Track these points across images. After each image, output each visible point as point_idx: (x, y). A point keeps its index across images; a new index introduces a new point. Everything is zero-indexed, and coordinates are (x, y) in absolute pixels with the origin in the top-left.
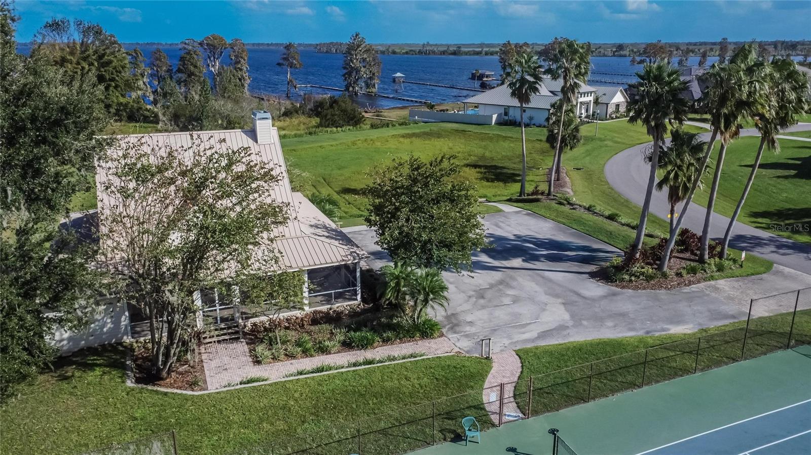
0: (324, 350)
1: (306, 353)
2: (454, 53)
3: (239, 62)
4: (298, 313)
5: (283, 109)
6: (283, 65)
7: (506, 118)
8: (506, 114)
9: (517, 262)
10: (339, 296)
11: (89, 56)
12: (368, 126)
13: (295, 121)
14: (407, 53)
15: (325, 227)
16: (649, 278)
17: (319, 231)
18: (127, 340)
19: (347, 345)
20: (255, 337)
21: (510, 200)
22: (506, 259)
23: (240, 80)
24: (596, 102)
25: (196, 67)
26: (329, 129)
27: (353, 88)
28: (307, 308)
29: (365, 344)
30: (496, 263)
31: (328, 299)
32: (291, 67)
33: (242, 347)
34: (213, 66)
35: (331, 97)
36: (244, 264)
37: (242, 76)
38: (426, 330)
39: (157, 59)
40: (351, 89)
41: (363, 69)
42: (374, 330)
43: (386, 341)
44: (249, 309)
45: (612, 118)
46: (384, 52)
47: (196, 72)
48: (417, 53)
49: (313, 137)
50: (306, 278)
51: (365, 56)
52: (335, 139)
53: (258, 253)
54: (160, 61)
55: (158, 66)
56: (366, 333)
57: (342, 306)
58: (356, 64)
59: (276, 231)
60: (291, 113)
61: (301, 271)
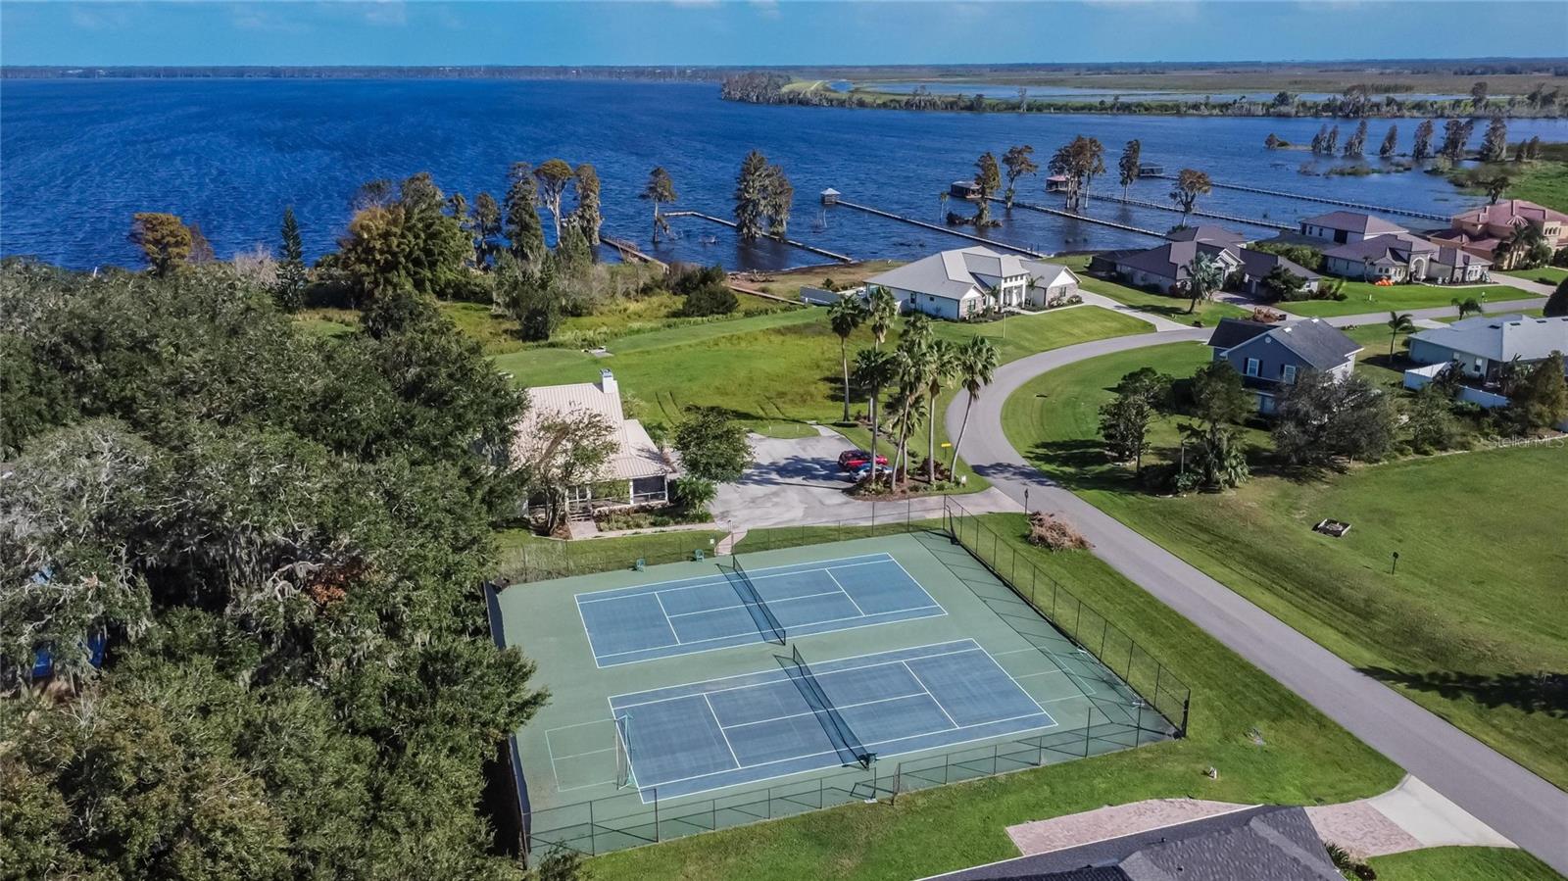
0: (639, 526)
1: (629, 527)
2: (970, 108)
3: (588, 196)
4: (628, 506)
5: (641, 284)
6: (648, 197)
7: (913, 306)
8: (913, 301)
9: (798, 480)
10: (654, 497)
11: (415, 225)
12: (741, 315)
13: (655, 300)
14: (884, 105)
15: (649, 451)
16: (878, 493)
17: (643, 454)
18: (526, 516)
19: (654, 524)
20: (599, 519)
21: (834, 424)
22: (791, 477)
23: (588, 221)
24: (1031, 286)
25: (531, 216)
26: (692, 319)
27: (749, 229)
28: (632, 502)
29: (665, 524)
30: (781, 480)
31: (646, 498)
32: (660, 200)
33: (592, 523)
34: (552, 202)
35: (702, 269)
36: (595, 474)
37: (591, 215)
38: (704, 518)
39: (482, 206)
40: (745, 230)
41: (763, 202)
42: (672, 517)
43: (677, 523)
44: (596, 503)
45: (1052, 307)
46: (844, 101)
47: (532, 222)
48: (903, 104)
49: (673, 330)
50: (631, 483)
51: (767, 182)
52: (695, 336)
53: (602, 468)
54: (487, 207)
55: (483, 215)
56: (666, 518)
57: (656, 503)
58: (753, 195)
59: (612, 456)
60: (651, 289)
61: (628, 480)
